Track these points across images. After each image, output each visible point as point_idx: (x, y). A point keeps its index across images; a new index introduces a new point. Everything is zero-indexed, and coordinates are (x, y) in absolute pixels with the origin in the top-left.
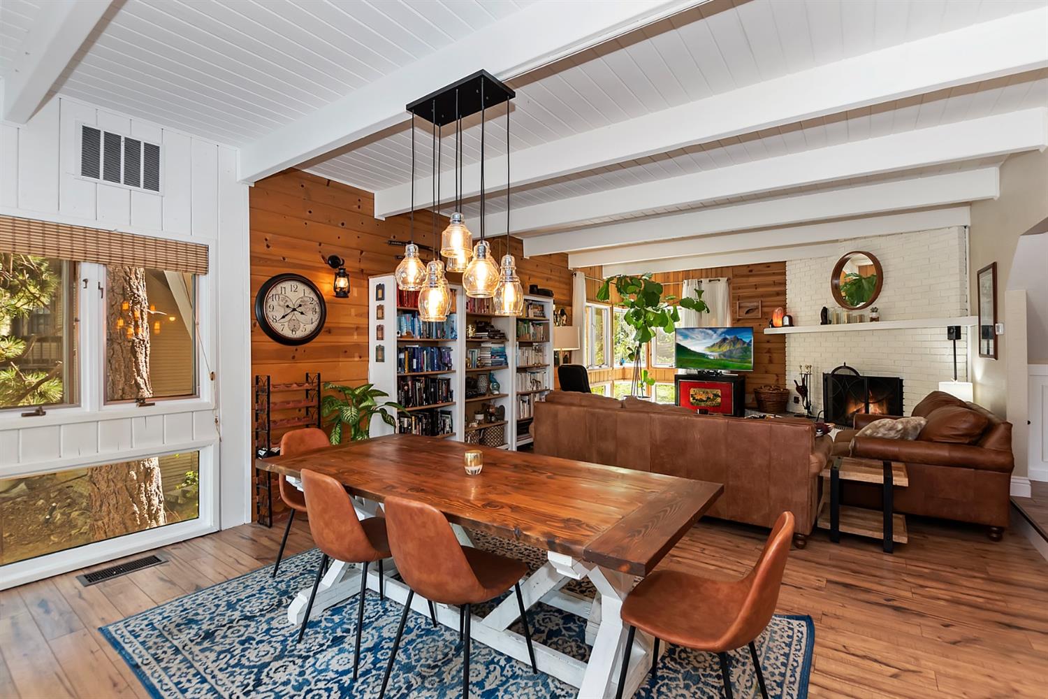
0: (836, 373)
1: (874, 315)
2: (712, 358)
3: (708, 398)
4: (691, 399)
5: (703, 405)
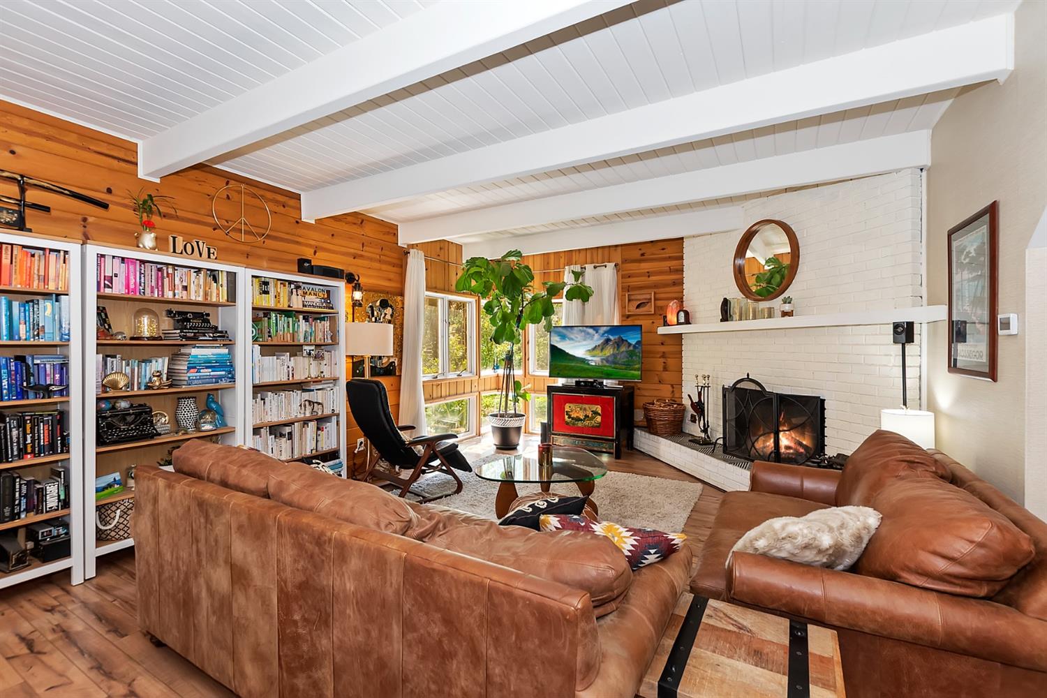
0: (738, 386)
1: (787, 308)
2: (594, 364)
3: (586, 416)
4: (566, 417)
5: (580, 424)
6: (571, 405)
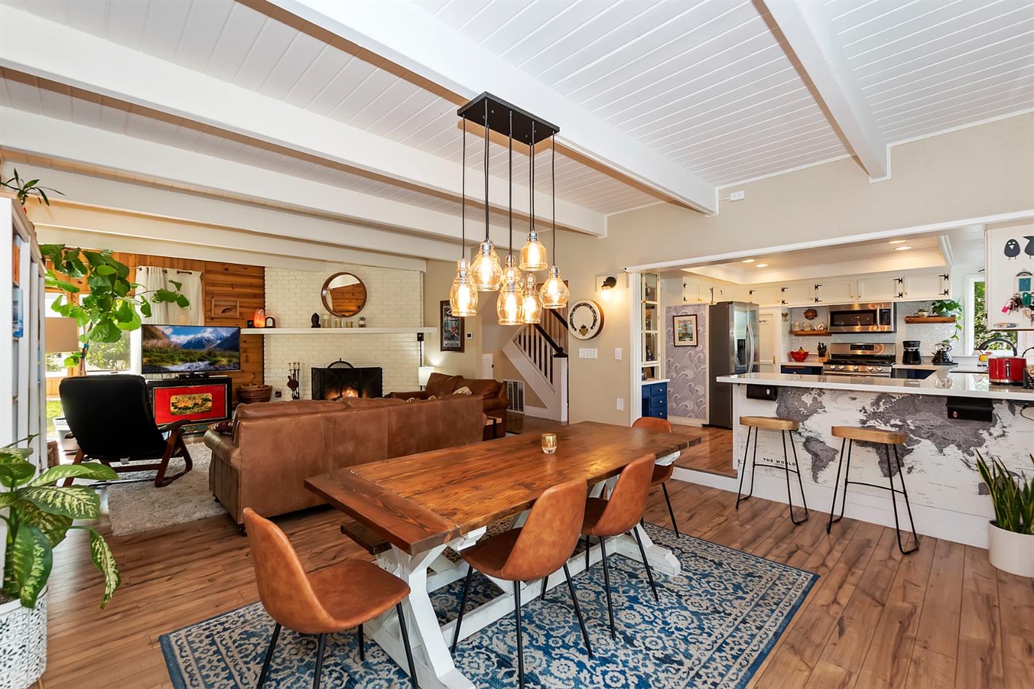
0: (331, 367)
1: (362, 322)
3: (196, 404)
4: (172, 408)
5: (188, 412)
6: (178, 397)
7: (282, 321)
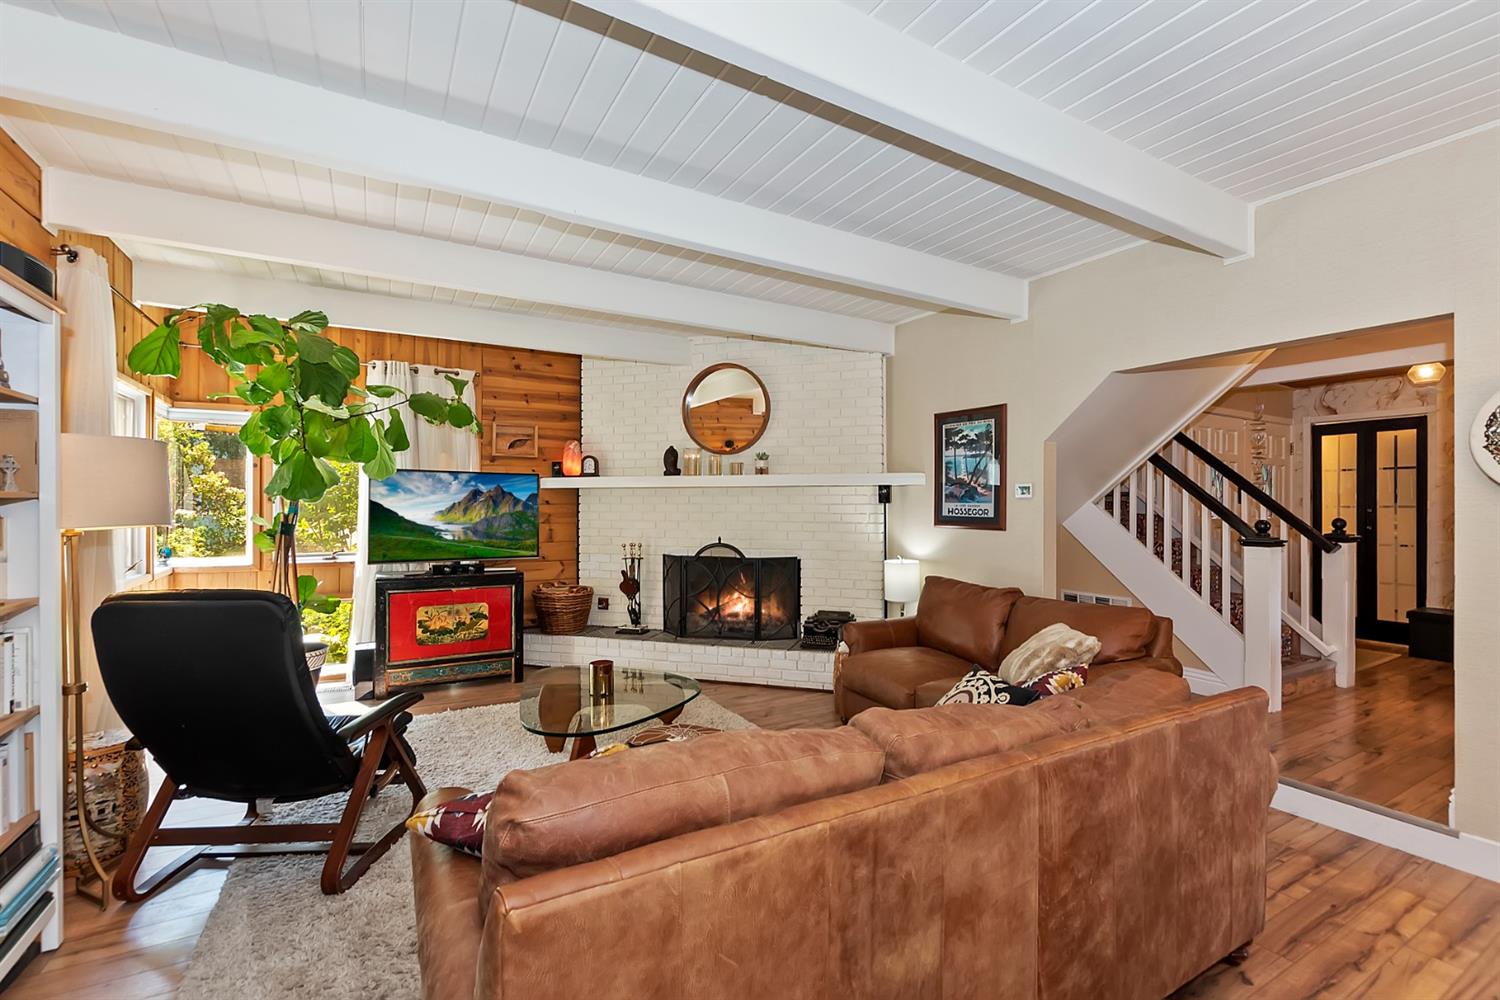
0: (702, 555)
1: (761, 464)
2: (449, 537)
3: (460, 624)
4: (419, 631)
5: (447, 639)
6: (430, 609)
7: (610, 464)
